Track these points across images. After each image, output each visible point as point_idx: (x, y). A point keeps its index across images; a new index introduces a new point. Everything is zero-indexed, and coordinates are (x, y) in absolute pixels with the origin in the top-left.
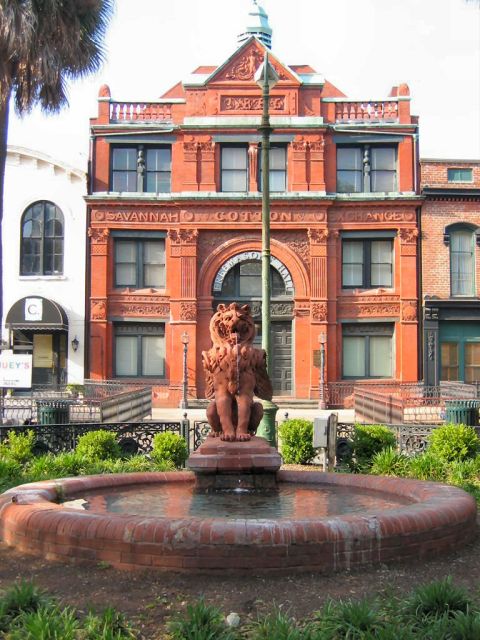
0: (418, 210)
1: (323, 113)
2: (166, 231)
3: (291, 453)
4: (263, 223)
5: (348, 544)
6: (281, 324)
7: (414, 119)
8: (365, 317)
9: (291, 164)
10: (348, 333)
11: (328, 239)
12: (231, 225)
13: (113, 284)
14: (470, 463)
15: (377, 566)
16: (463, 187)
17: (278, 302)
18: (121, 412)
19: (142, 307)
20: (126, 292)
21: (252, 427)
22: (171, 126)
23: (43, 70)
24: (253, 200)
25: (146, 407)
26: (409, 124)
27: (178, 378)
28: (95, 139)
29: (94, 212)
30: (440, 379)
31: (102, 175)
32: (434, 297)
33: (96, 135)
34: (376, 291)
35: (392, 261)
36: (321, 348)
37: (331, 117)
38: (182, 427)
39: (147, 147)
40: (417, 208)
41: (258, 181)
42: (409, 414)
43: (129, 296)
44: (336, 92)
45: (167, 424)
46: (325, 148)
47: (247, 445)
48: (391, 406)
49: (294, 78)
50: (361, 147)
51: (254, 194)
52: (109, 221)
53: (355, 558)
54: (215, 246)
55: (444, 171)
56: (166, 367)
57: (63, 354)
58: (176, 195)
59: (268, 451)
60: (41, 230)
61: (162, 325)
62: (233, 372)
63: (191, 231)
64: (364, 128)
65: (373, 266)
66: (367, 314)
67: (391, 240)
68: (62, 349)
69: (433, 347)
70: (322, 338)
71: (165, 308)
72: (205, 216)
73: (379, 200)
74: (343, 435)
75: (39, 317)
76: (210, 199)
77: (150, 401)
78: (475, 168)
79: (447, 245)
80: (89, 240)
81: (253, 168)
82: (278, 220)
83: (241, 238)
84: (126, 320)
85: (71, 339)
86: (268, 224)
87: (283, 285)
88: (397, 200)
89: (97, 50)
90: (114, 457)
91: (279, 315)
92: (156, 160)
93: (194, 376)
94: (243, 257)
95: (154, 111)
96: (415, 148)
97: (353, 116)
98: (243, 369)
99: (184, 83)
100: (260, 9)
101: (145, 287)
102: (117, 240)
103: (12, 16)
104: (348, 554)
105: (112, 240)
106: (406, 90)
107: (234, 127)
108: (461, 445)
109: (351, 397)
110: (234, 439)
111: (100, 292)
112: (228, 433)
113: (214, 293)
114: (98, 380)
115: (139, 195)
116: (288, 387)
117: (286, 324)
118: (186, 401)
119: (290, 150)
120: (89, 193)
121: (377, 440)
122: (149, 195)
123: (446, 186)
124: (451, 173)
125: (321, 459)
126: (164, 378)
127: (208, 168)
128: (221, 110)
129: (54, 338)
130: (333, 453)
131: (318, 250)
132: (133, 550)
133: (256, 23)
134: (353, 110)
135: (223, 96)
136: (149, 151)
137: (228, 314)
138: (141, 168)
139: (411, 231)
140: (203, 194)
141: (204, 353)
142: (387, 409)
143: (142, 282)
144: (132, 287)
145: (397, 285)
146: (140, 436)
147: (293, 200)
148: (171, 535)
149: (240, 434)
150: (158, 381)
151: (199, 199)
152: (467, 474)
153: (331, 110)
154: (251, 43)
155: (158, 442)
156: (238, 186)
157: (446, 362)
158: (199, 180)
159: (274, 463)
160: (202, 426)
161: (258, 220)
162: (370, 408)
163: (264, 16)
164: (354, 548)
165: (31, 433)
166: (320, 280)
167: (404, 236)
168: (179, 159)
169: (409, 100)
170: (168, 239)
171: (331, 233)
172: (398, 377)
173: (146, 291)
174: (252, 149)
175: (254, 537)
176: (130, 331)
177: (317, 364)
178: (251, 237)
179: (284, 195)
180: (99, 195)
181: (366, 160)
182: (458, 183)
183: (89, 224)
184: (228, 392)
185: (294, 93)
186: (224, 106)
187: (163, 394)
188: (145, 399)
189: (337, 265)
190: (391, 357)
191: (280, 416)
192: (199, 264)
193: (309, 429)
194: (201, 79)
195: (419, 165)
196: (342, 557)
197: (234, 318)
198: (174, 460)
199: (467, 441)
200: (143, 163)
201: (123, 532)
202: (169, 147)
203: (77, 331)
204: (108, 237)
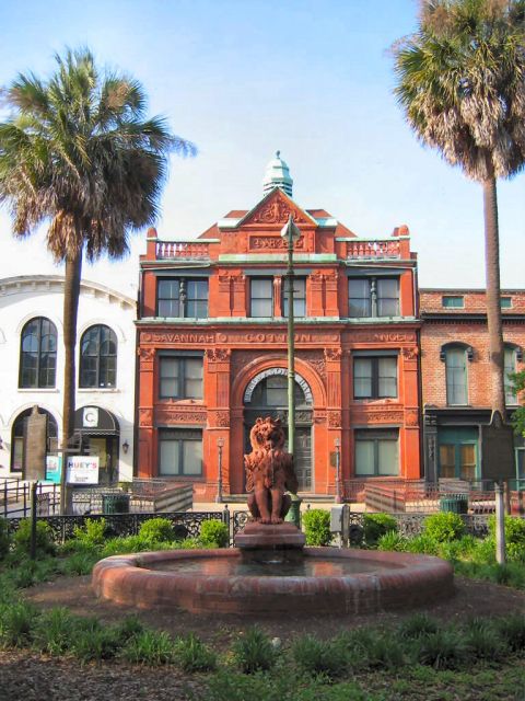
0: (418, 332)
1: (336, 250)
2: (203, 350)
3: (312, 536)
4: (289, 343)
5: (357, 594)
6: (303, 430)
7: (413, 255)
8: (373, 423)
9: (309, 294)
10: (359, 437)
11: (342, 357)
12: (259, 345)
13: (158, 395)
14: (456, 543)
15: (377, 610)
16: (455, 312)
17: (300, 411)
18: (170, 505)
19: (183, 415)
20: (170, 402)
21: (283, 514)
22: (208, 262)
23: (112, 225)
24: (278, 324)
25: (189, 501)
26: (409, 260)
27: (214, 477)
28: (144, 273)
29: (142, 334)
30: (439, 476)
31: (150, 303)
32: (433, 406)
33: (145, 269)
34: (383, 401)
35: (397, 375)
36: (337, 450)
37: (343, 254)
38: (225, 516)
39: (187, 280)
40: (417, 330)
41: (282, 308)
42: (410, 506)
43: (171, 406)
44: (347, 232)
45: (211, 513)
46: (338, 280)
47: (280, 527)
48: (395, 499)
49: (312, 222)
50: (369, 278)
51: (279, 319)
52: (154, 343)
53: (362, 605)
54: (246, 363)
55: (439, 299)
56: (203, 467)
57: (114, 456)
58: (212, 320)
59: (296, 532)
60: (98, 349)
61: (201, 431)
62: (269, 471)
63: (225, 351)
64: (371, 263)
65: (380, 380)
66: (376, 421)
67: (396, 357)
68: (114, 451)
69: (432, 449)
70: (337, 442)
71: (203, 416)
72: (237, 337)
73: (384, 324)
74: (355, 522)
75: (95, 424)
76: (241, 324)
77: (191, 496)
78: (465, 296)
79: (443, 361)
80: (138, 358)
81: (278, 297)
82: (299, 341)
83: (267, 357)
84: (169, 426)
85: (122, 443)
86: (293, 345)
87: (304, 396)
88: (400, 323)
89: (154, 209)
90: (170, 540)
91: (299, 422)
92: (195, 290)
93: (227, 475)
94: (269, 373)
95: (193, 249)
96: (414, 278)
97: (361, 253)
98: (276, 469)
99: (219, 225)
100: (283, 162)
101: (185, 398)
102: (161, 358)
103: (87, 185)
104: (356, 601)
105: (157, 359)
106: (406, 231)
107: (262, 263)
108: (449, 529)
109: (364, 492)
110: (270, 523)
111: (147, 404)
112: (265, 518)
113: (244, 404)
114: (145, 478)
115: (181, 320)
116: (308, 484)
117: (306, 430)
118: (221, 496)
119: (309, 282)
120: (139, 318)
121: (382, 526)
122: (189, 320)
123: (442, 312)
124: (446, 300)
125: (337, 542)
126: (201, 476)
127: (239, 297)
128: (251, 248)
129: (107, 442)
130: (346, 535)
131: (333, 367)
132: (202, 599)
133: (279, 174)
134: (361, 248)
135: (252, 237)
136: (190, 283)
137: (264, 426)
138: (182, 297)
139: (412, 350)
140: (236, 319)
141: (245, 456)
142: (392, 501)
143: (183, 394)
144: (174, 398)
145: (401, 395)
146: (189, 524)
147: (311, 324)
148: (230, 587)
149: (275, 518)
150: (198, 479)
151: (232, 324)
152: (454, 552)
153: (343, 248)
154: (276, 192)
155: (204, 529)
156: (264, 313)
157: (444, 462)
158: (231, 307)
159: (300, 541)
160: (239, 515)
161: (281, 341)
162: (378, 501)
163: (285, 169)
164: (360, 596)
165: (103, 520)
166: (335, 391)
167: (406, 354)
168: (215, 289)
169: (408, 239)
170: (205, 357)
171: (344, 351)
172: (403, 475)
173: (187, 402)
174: (277, 282)
175: (289, 588)
176: (172, 435)
177: (333, 464)
178: (277, 355)
179: (304, 320)
180: (147, 320)
181: (373, 289)
182: (451, 309)
183: (138, 345)
184: (265, 487)
185: (311, 234)
186: (253, 245)
187: (200, 491)
188: (188, 494)
189: (349, 379)
190: (397, 458)
191: (303, 507)
192: (232, 379)
193: (327, 517)
194: (233, 223)
195: (418, 294)
196: (352, 604)
197: (269, 429)
198: (218, 542)
199: (454, 526)
200: (184, 293)
201: (195, 586)
202: (206, 279)
203: (127, 436)
204: (154, 356)
